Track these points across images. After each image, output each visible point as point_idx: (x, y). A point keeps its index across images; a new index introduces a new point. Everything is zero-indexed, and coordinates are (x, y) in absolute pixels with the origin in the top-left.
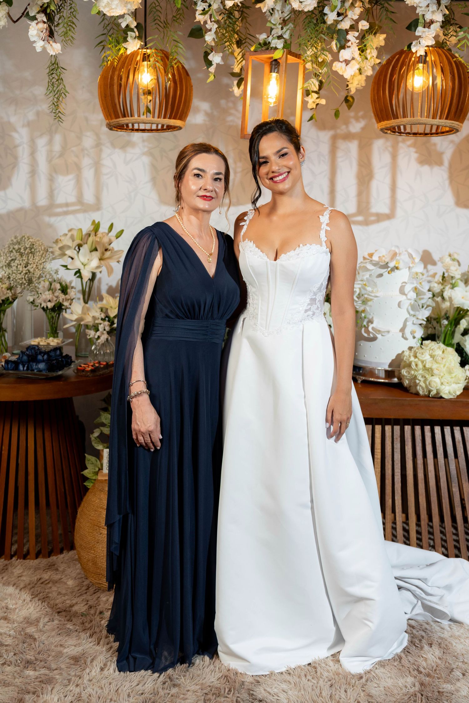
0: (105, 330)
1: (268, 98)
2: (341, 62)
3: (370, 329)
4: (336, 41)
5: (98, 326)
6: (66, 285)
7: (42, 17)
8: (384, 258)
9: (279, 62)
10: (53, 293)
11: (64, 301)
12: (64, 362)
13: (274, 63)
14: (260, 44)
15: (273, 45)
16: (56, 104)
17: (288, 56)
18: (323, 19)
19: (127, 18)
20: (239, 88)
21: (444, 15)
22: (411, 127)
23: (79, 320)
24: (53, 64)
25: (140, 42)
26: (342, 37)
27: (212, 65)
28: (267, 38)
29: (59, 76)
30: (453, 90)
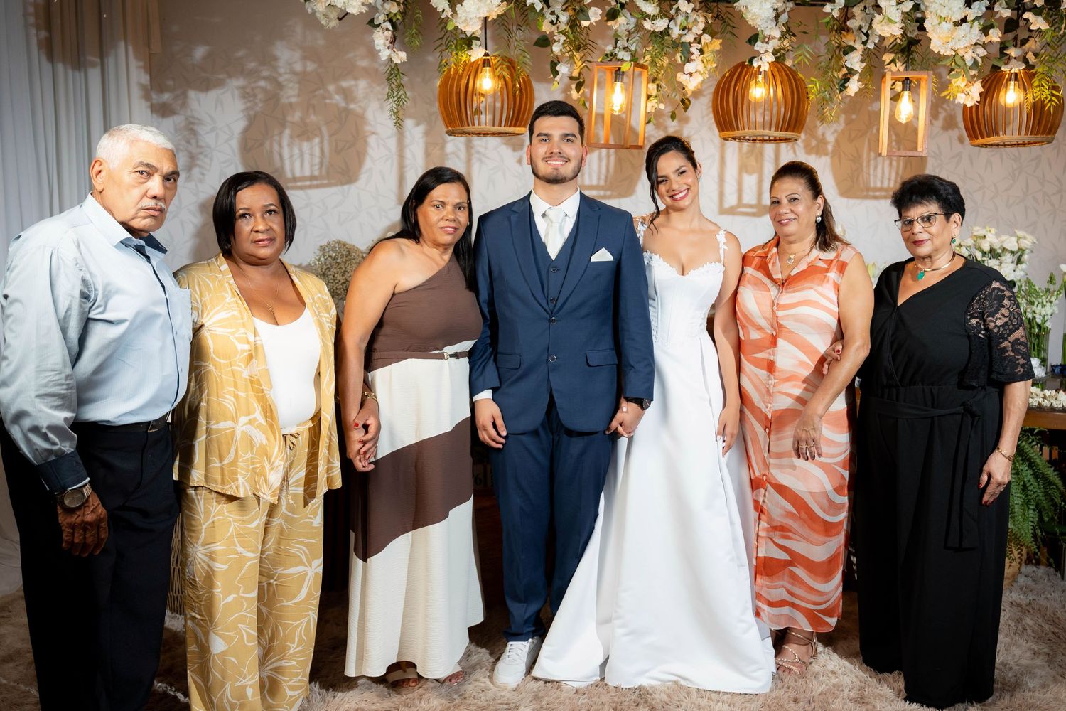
1: (613, 106)
2: (686, 74)
4: (681, 55)
7: (388, 25)
9: (623, 73)
13: (618, 73)
14: (607, 55)
15: (620, 56)
16: (396, 112)
17: (636, 68)
18: (668, 32)
20: (578, 92)
21: (782, 32)
22: (756, 136)
24: (392, 69)
25: (484, 50)
26: (686, 50)
27: (558, 74)
28: (613, 50)
29: (399, 82)
30: (792, 103)
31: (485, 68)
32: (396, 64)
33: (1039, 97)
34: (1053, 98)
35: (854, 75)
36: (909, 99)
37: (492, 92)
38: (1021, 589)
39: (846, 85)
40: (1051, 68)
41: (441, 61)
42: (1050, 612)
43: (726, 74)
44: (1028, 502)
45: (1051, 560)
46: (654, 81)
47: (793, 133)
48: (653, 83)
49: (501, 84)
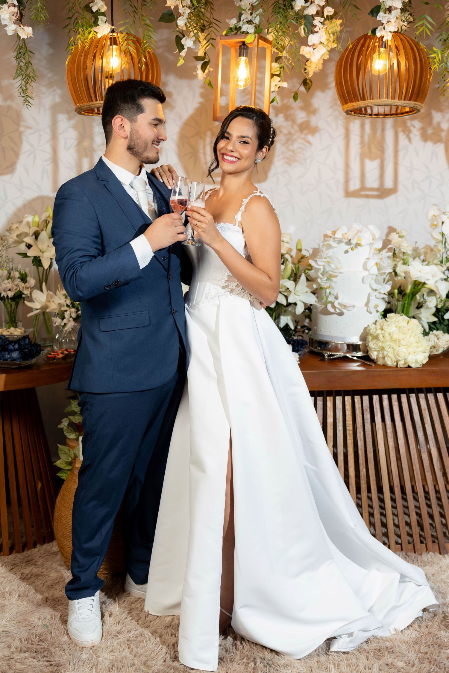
0: (71, 317)
1: (237, 81)
2: (310, 46)
3: (336, 304)
4: (304, 27)
5: (64, 313)
6: (25, 273)
7: (15, 1)
8: (346, 236)
9: (247, 47)
10: (13, 281)
11: (24, 289)
12: (35, 351)
13: (243, 47)
14: (231, 29)
15: (243, 30)
16: (24, 88)
17: (260, 40)
18: (291, 5)
19: (98, 2)
20: (204, 72)
21: (403, 3)
22: (378, 108)
23: (44, 308)
24: (20, 47)
25: (110, 26)
26: (309, 22)
27: (184, 49)
28: (237, 23)
29: (27, 60)
30: (416, 72)
31: (111, 47)
32: (23, 40)
41: (69, 40)
43: (349, 46)
46: (277, 59)
47: (416, 103)
48: (276, 61)
49: (126, 60)
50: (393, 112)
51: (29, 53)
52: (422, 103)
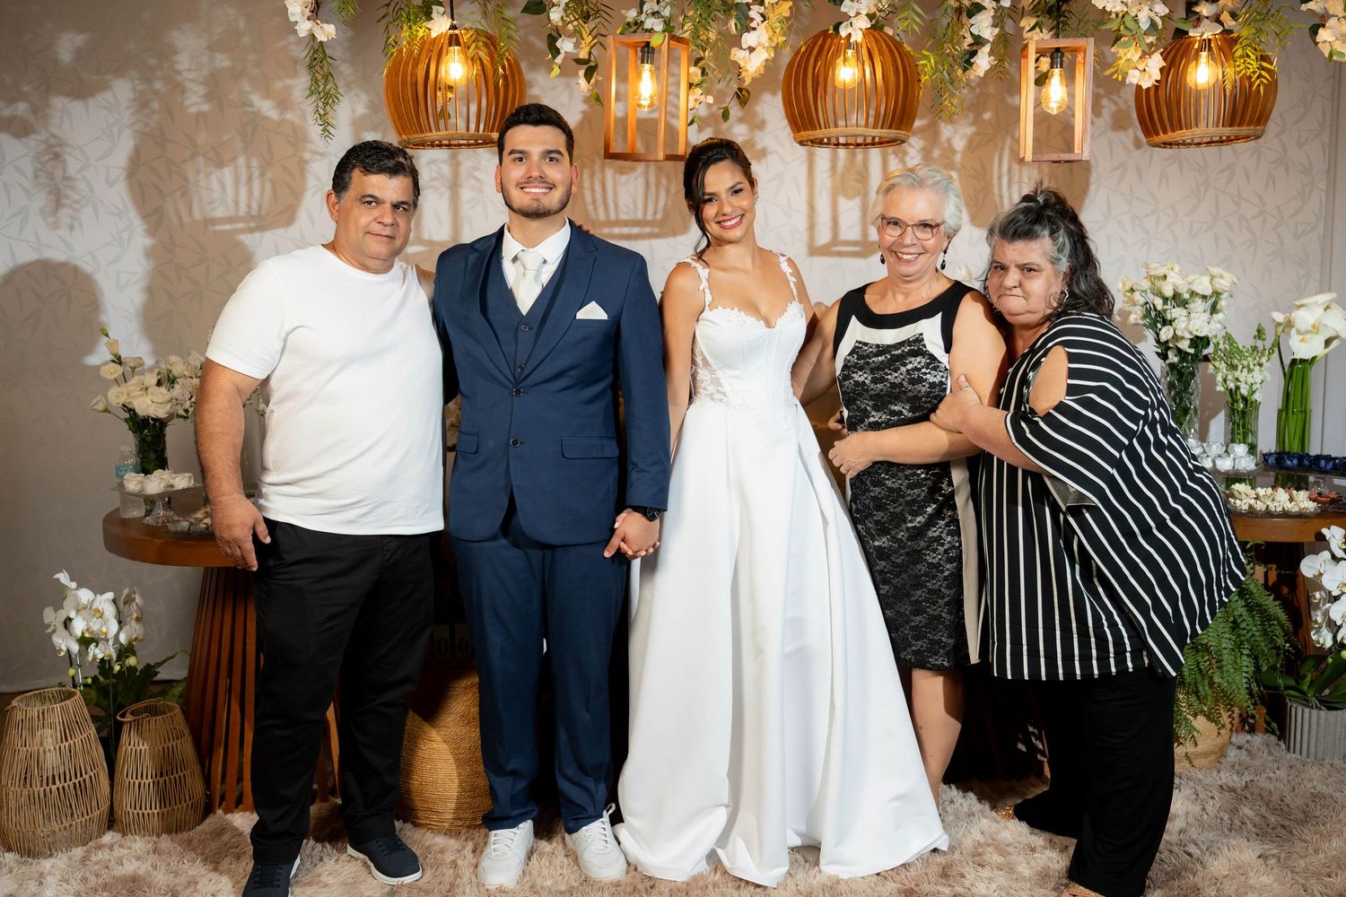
1: (640, 99)
2: (745, 50)
4: (735, 20)
9: (653, 49)
13: (646, 49)
14: (629, 24)
15: (648, 25)
16: (322, 112)
17: (671, 42)
20: (589, 82)
22: (846, 138)
24: (316, 51)
25: (450, 20)
26: (743, 14)
27: (560, 53)
28: (637, 16)
29: (326, 70)
30: (897, 88)
31: (452, 48)
32: (321, 42)
33: (1244, 72)
34: (1263, 73)
35: (983, 45)
36: (1061, 80)
37: (464, 83)
38: (1233, 767)
39: (972, 60)
40: (1259, 30)
41: (388, 38)
42: (1276, 797)
43: (801, 47)
44: (1241, 644)
45: (1274, 725)
46: (697, 61)
47: (899, 131)
48: (695, 65)
49: (476, 69)
50: (869, 141)
51: (329, 60)
52: (909, 131)
